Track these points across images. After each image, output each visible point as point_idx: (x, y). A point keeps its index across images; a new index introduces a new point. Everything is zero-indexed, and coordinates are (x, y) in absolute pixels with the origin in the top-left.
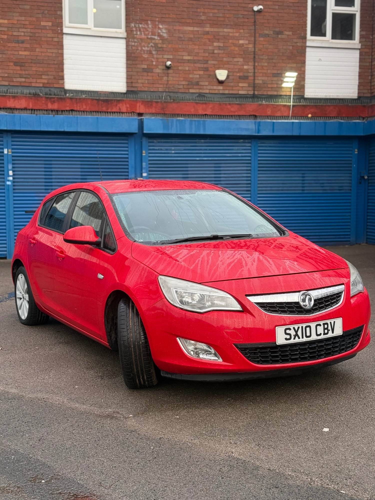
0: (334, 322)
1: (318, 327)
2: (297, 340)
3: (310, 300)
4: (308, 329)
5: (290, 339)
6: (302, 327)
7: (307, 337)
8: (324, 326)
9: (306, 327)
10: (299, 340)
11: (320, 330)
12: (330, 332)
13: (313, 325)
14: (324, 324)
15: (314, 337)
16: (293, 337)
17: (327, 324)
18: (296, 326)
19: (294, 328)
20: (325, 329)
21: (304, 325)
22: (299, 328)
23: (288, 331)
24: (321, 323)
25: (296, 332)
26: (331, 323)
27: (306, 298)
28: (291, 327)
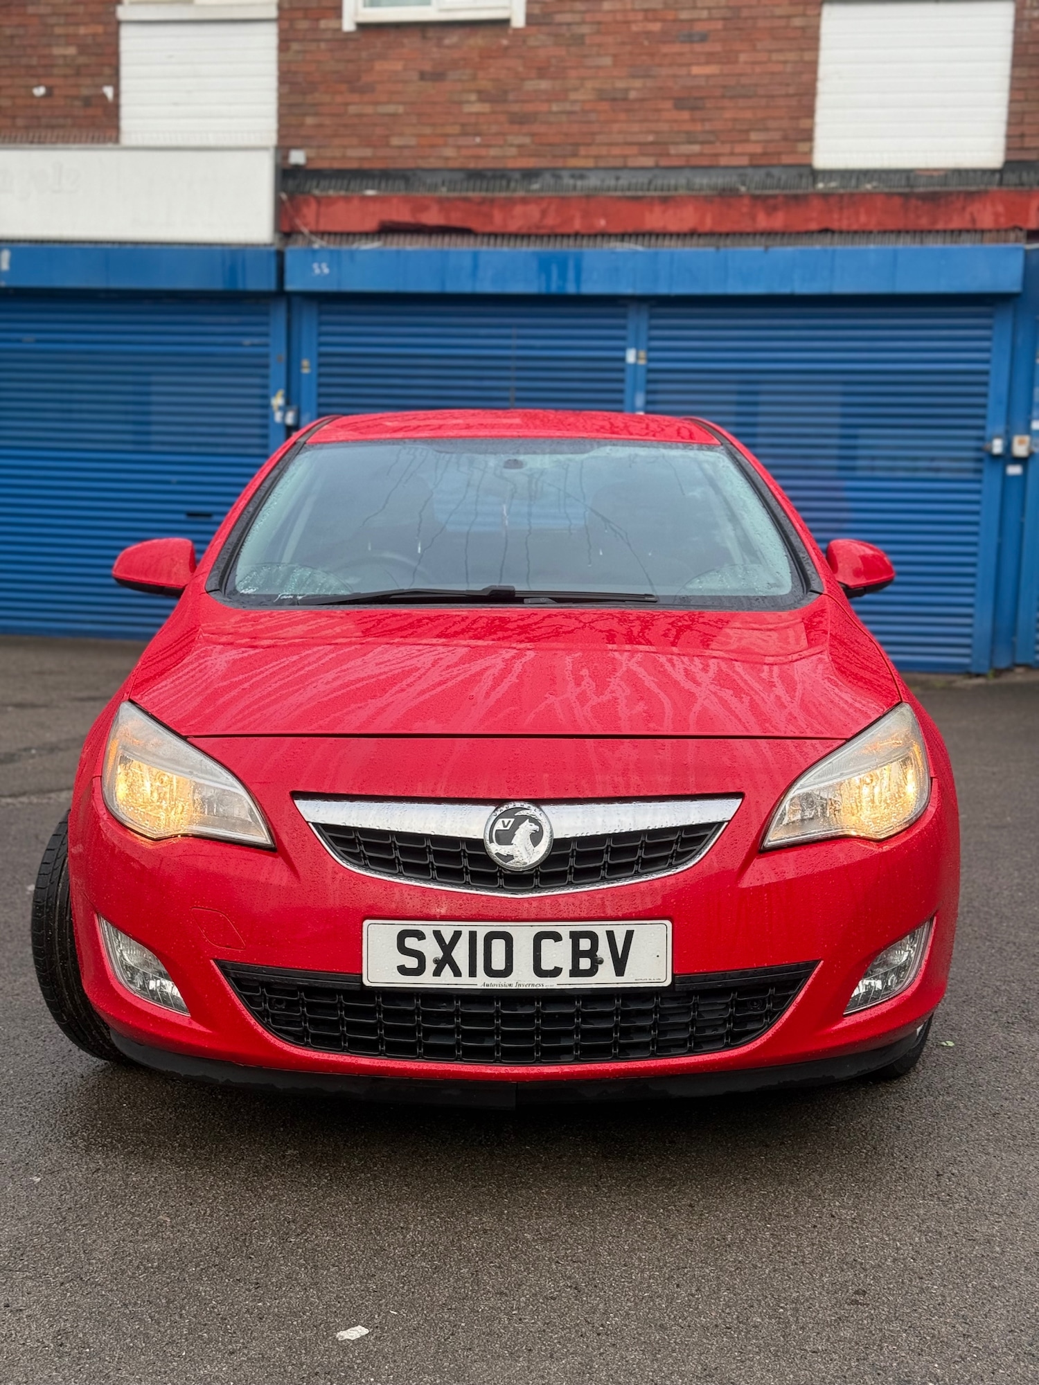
0: (629, 935)
1: (546, 944)
2: (447, 980)
3: (536, 838)
4: (498, 946)
6: (473, 936)
7: (490, 972)
8: (575, 945)
9: (490, 937)
11: (557, 954)
15: (523, 978)
16: (430, 966)
18: (447, 930)
19: (437, 934)
20: (577, 954)
21: (482, 929)
22: (457, 935)
23: (411, 943)
24: (564, 929)
25: (448, 948)
26: (610, 935)
27: (515, 827)
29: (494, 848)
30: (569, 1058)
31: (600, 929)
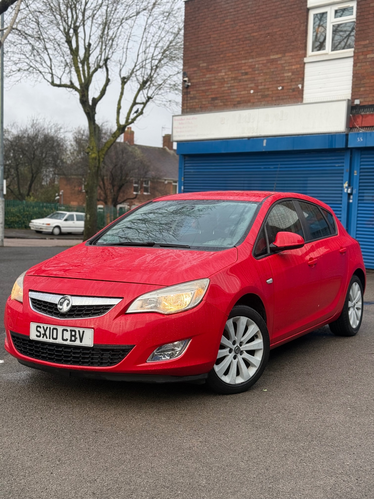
0: (83, 332)
1: (65, 332)
2: (44, 339)
3: (68, 305)
5: (39, 336)
8: (71, 333)
10: (47, 340)
11: (67, 335)
12: (78, 340)
13: (60, 329)
14: (71, 331)
15: (59, 341)
16: (42, 336)
17: (75, 331)
18: (45, 326)
19: (43, 327)
20: (72, 336)
21: (52, 327)
22: (47, 328)
23: (39, 329)
24: (69, 329)
25: (45, 331)
26: (79, 331)
28: (42, 325)
29: (59, 306)
30: (70, 363)
31: (77, 329)
